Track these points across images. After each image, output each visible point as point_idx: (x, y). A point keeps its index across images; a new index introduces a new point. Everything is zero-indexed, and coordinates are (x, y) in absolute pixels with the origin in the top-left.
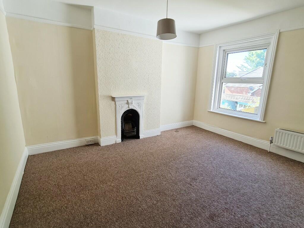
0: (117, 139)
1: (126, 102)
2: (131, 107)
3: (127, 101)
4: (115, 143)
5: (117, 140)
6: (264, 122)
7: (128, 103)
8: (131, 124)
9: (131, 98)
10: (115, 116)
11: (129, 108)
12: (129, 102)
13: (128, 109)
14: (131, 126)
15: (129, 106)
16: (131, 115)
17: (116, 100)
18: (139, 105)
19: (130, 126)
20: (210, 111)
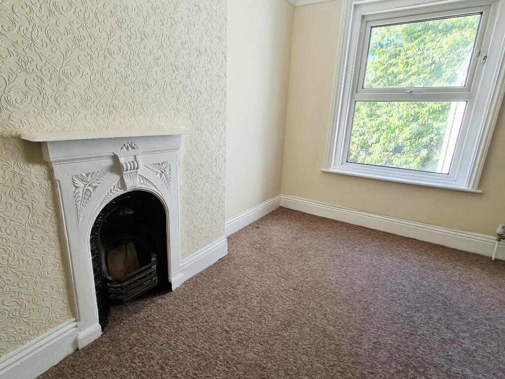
0: (80, 330)
1: (109, 162)
2: (133, 183)
3: (115, 158)
4: (70, 350)
5: (81, 335)
6: (480, 191)
7: (117, 167)
8: (131, 245)
9: (129, 143)
10: (53, 235)
11: (123, 186)
12: (122, 160)
13: (121, 192)
14: (131, 252)
15: (122, 179)
16: (131, 212)
17: (53, 155)
18: (163, 169)
19: (130, 255)
20: (328, 170)
